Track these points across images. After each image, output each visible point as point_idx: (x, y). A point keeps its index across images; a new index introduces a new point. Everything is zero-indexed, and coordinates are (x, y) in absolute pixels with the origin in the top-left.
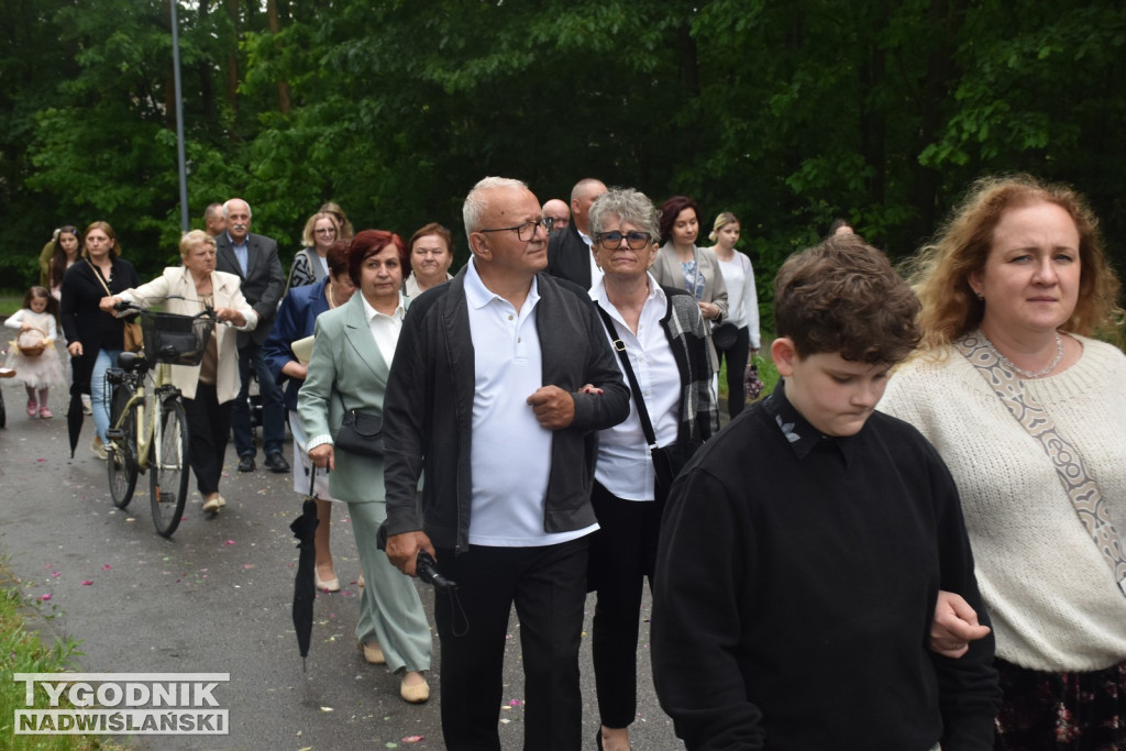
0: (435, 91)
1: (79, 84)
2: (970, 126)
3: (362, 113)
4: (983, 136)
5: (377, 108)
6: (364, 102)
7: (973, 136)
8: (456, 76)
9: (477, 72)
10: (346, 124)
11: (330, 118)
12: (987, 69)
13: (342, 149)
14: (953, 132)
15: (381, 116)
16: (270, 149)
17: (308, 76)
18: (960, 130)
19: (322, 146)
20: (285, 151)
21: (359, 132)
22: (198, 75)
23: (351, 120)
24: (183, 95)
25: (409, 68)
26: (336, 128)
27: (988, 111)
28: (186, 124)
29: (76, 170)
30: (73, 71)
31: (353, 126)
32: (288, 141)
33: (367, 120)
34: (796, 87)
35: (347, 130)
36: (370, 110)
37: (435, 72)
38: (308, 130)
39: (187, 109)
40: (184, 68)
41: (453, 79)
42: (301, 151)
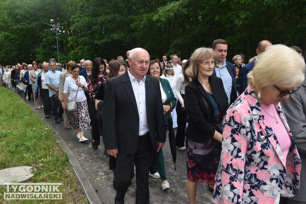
0: (96, 45)
1: (43, 44)
2: (171, 51)
3: (85, 48)
4: (173, 53)
5: (87, 47)
6: (85, 47)
7: (172, 52)
8: (99, 42)
9: (102, 42)
10: (83, 50)
11: (81, 49)
12: (173, 44)
13: (82, 54)
14: (169, 52)
15: (88, 49)
16: (72, 54)
17: (77, 43)
18: (170, 52)
19: (80, 53)
20: (74, 54)
21: (85, 51)
22: (61, 43)
23: (84, 49)
24: (58, 45)
25: (92, 41)
26: (82, 51)
27: (173, 49)
28: (59, 50)
29: (43, 57)
30: (42, 42)
31: (84, 50)
32: (75, 53)
33: (86, 49)
34: (148, 45)
35: (83, 51)
36: (86, 48)
37: (96, 42)
38: (77, 51)
39: (59, 47)
40: (58, 41)
41: (99, 43)
42: (77, 54)
